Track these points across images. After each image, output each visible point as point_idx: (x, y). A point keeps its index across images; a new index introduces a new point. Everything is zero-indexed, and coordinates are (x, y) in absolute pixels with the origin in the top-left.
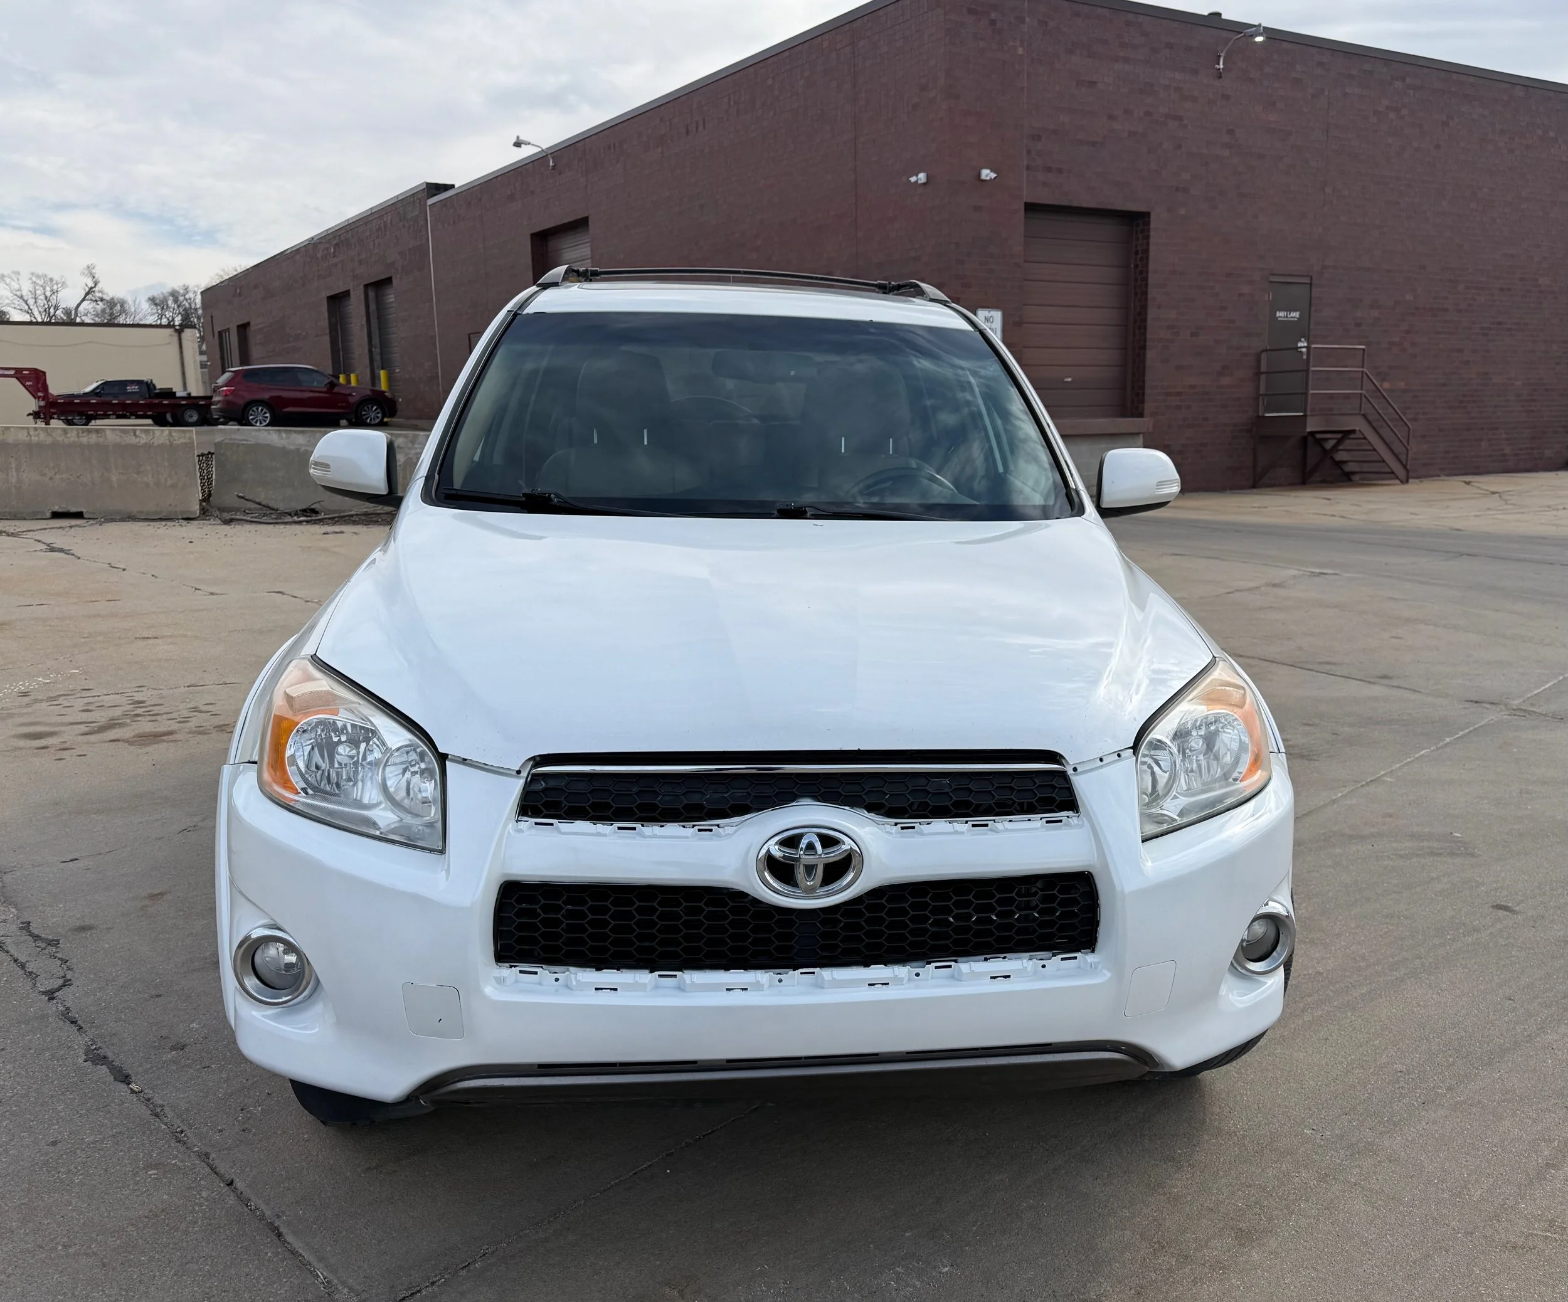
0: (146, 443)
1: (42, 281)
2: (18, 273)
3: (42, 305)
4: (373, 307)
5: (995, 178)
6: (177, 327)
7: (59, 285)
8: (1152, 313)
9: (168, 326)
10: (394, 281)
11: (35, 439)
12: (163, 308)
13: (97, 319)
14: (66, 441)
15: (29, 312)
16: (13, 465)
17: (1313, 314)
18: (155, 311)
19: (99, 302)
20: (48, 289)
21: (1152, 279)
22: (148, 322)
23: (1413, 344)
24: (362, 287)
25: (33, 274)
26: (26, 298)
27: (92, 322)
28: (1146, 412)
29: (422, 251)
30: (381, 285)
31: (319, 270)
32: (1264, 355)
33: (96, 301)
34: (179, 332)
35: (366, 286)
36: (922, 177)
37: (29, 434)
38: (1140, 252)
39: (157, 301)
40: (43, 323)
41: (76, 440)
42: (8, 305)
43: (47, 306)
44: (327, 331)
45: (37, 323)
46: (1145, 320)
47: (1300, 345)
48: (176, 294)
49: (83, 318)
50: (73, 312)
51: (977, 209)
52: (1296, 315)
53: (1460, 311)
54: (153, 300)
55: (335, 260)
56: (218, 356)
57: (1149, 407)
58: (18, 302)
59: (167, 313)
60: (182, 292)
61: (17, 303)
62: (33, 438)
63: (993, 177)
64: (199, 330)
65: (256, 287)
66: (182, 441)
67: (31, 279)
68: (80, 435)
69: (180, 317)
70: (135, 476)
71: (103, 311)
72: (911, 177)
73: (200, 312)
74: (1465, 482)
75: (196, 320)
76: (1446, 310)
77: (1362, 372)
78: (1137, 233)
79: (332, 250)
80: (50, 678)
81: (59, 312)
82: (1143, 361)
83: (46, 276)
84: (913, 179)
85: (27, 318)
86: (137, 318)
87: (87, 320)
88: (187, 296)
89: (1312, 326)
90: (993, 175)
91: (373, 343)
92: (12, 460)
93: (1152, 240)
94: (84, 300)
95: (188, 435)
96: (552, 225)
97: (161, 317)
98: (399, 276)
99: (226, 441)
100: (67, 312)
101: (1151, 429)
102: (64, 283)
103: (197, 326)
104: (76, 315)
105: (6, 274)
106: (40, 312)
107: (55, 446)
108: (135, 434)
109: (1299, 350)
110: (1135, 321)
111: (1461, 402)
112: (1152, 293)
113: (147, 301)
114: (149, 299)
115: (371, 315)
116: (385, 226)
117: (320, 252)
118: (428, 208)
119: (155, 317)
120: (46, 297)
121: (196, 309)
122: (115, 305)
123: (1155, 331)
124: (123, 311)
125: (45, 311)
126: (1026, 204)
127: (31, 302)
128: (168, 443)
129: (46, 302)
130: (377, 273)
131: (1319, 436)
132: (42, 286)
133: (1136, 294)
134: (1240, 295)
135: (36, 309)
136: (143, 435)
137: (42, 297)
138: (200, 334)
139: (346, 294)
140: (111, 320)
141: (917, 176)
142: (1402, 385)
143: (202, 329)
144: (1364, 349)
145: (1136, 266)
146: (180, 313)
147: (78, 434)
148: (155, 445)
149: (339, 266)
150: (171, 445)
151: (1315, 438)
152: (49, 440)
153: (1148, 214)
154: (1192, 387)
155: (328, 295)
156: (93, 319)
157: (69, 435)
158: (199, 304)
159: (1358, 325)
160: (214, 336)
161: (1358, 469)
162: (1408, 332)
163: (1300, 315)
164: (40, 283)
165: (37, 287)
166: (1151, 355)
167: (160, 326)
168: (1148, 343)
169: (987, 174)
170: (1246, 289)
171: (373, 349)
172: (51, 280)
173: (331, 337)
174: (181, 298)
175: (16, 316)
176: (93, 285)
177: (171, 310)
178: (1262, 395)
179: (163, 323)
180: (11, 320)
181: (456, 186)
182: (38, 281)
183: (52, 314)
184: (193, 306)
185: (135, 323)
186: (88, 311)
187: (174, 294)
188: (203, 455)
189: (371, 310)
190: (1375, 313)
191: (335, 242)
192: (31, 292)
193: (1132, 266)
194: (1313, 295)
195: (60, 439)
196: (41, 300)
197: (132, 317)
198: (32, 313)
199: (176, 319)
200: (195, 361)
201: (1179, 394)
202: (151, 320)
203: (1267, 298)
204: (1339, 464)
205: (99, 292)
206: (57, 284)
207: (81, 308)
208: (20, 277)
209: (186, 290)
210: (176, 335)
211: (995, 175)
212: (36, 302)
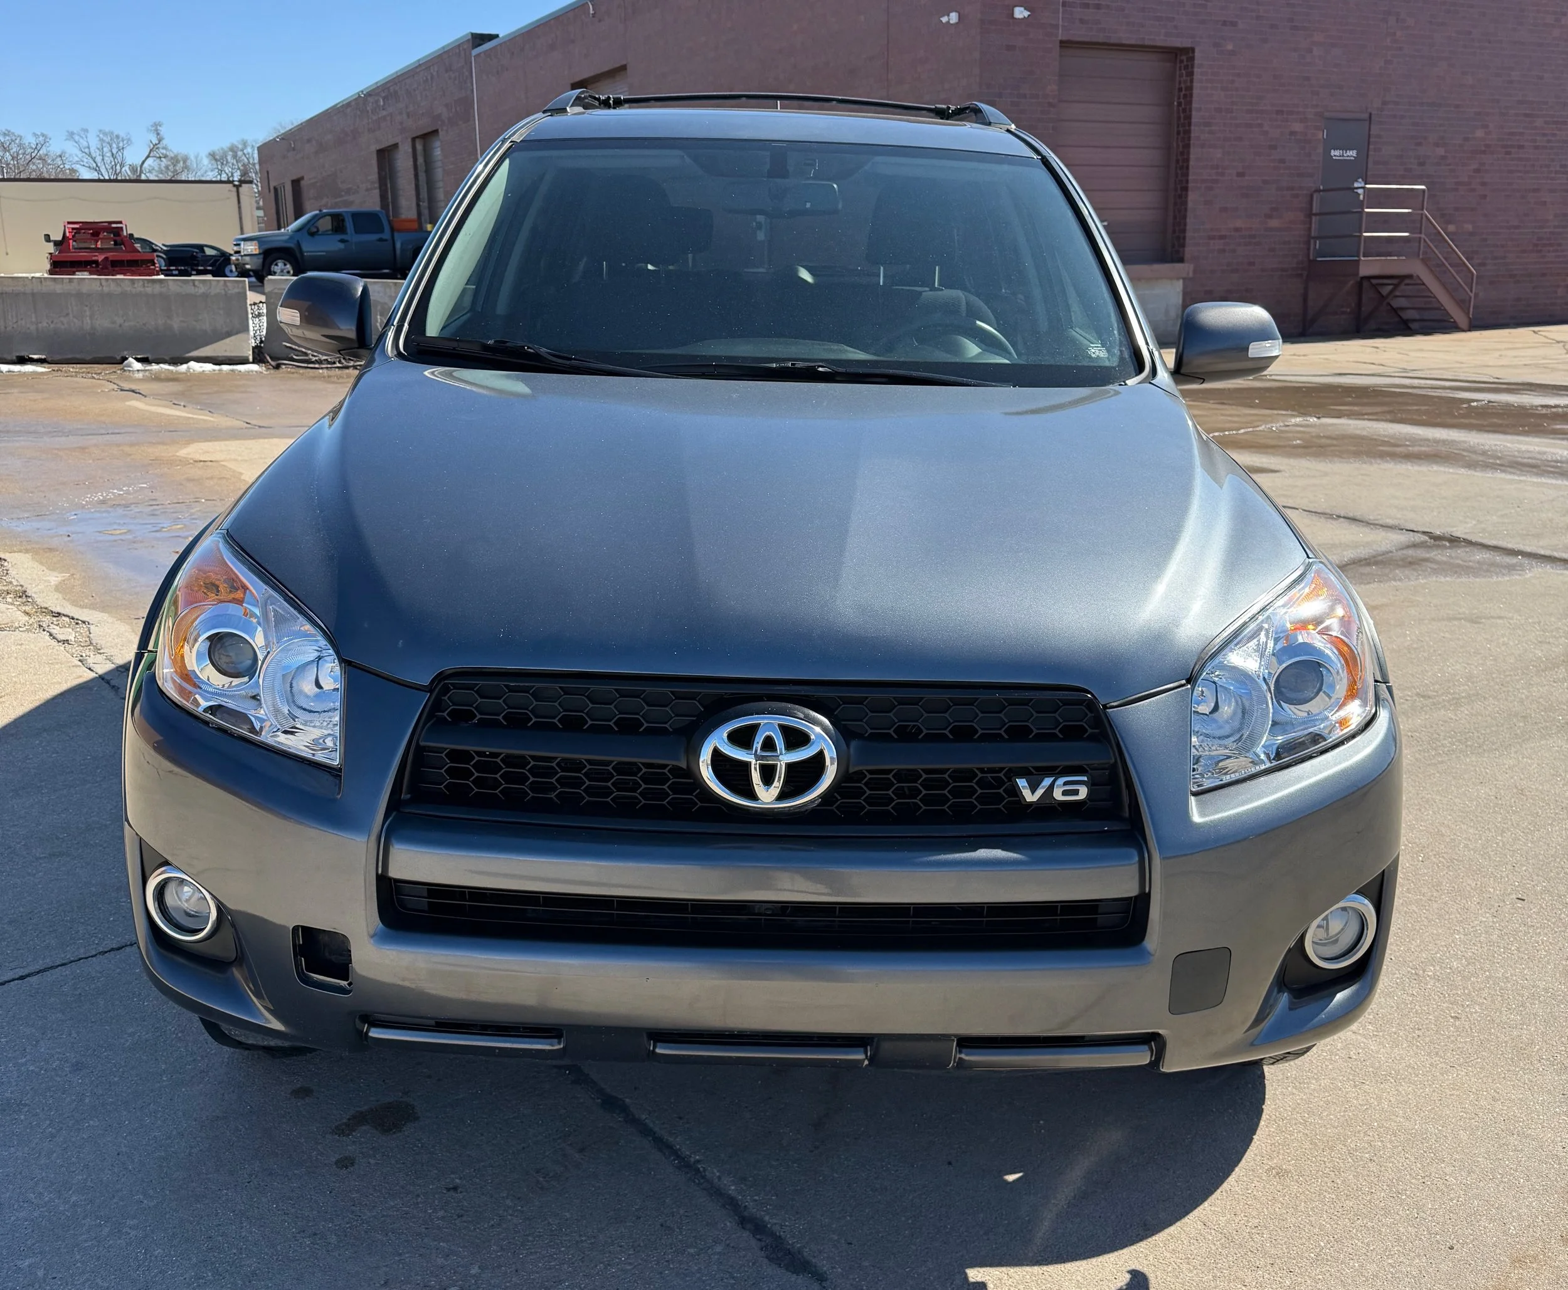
0: (204, 293)
1: (109, 138)
2: (86, 131)
3: (109, 162)
4: (420, 160)
5: (1029, 15)
6: (237, 183)
7: (125, 142)
8: (1195, 153)
9: (228, 182)
10: (441, 133)
11: (106, 289)
12: (222, 164)
13: (161, 176)
14: (134, 291)
15: (97, 169)
16: (88, 313)
17: (1371, 153)
18: (215, 166)
19: (163, 159)
20: (114, 146)
21: (1196, 117)
22: (208, 179)
23: (1484, 184)
24: (410, 140)
25: (100, 131)
26: (94, 155)
27: (156, 178)
28: (1187, 256)
29: (467, 103)
30: (428, 136)
31: (368, 124)
32: (1315, 196)
33: (160, 157)
34: (237, 187)
35: (414, 139)
36: (954, 17)
37: (101, 284)
38: (1183, 89)
39: (218, 157)
40: (110, 181)
41: (142, 289)
42: (77, 163)
43: (113, 163)
44: (377, 185)
45: (104, 181)
46: (1187, 160)
47: (1356, 185)
48: (235, 149)
49: (148, 175)
50: (139, 169)
51: (1010, 48)
52: (1352, 153)
53: (1536, 148)
54: (213, 156)
55: (384, 113)
56: (274, 211)
57: (1189, 251)
58: (87, 160)
59: (226, 169)
60: (240, 147)
61: (85, 160)
62: (104, 288)
63: (1026, 16)
64: (257, 185)
65: (309, 141)
66: (236, 290)
67: (98, 136)
68: (146, 285)
69: (239, 173)
70: (194, 323)
71: (167, 167)
72: (942, 17)
73: (257, 167)
74: (1534, 332)
75: (254, 175)
76: (1521, 147)
77: (1422, 214)
78: (1180, 70)
79: (382, 103)
80: (123, 490)
81: (126, 168)
82: (1185, 203)
83: (112, 133)
84: (944, 19)
85: (95, 176)
86: (199, 174)
87: (152, 177)
88: (245, 151)
89: (1370, 165)
90: (1026, 14)
91: (421, 197)
92: (87, 309)
93: (1196, 77)
94: (148, 157)
95: (241, 285)
96: (592, 74)
97: (220, 172)
98: (445, 128)
99: (276, 291)
100: (133, 169)
101: (1191, 275)
102: (129, 140)
103: (255, 181)
104: (141, 172)
105: (75, 132)
106: (107, 169)
107: (124, 295)
108: (194, 285)
109: (1355, 190)
110: (1177, 161)
111: (1536, 245)
112: (1195, 131)
113: (207, 157)
114: (210, 154)
115: (419, 168)
116: (432, 78)
117: (370, 104)
118: (473, 58)
119: (216, 173)
120: (113, 154)
121: (254, 164)
122: (178, 161)
123: (1197, 171)
124: (186, 168)
125: (112, 168)
126: (1061, 42)
127: (99, 159)
128: (223, 292)
129: (112, 160)
130: (424, 125)
131: (1374, 281)
132: (109, 143)
133: (1178, 133)
134: (1292, 133)
135: (104, 167)
136: (201, 285)
137: (109, 154)
138: (258, 189)
139: (395, 146)
140: (173, 176)
141: (948, 15)
142: (1469, 227)
143: (259, 184)
144: (1423, 191)
145: (1180, 104)
146: (239, 169)
147: (144, 284)
148: (212, 294)
149: (388, 118)
150: (226, 295)
151: (1371, 283)
152: (119, 290)
153: (1193, 50)
154: (1237, 230)
155: (378, 148)
156: (157, 176)
157: (136, 286)
158: (256, 161)
159: (1422, 164)
160: (270, 191)
161: (1417, 317)
162: (1477, 171)
163: (1357, 154)
164: (107, 140)
165: (104, 145)
166: (1192, 197)
167: (221, 182)
168: (1190, 185)
169: (1020, 13)
170: (1297, 127)
171: (421, 203)
172: (118, 137)
173: (380, 191)
174: (240, 153)
175: (86, 174)
176: (157, 142)
177: (230, 165)
178: (1313, 238)
179: (223, 179)
180: (80, 178)
181: (501, 36)
182: (105, 138)
183: (118, 171)
184: (251, 161)
185: (197, 179)
186: (153, 168)
187: (233, 149)
188: (255, 304)
189: (418, 163)
190: (1441, 151)
191: (383, 95)
192: (98, 149)
193: (1175, 103)
194: (1371, 133)
195: (128, 289)
196: (109, 157)
197: (194, 173)
198: (99, 170)
199: (235, 175)
200: (252, 215)
201: (1222, 237)
202: (211, 176)
203: (1321, 136)
204: (1395, 311)
205: (163, 148)
206: (123, 141)
207: (145, 165)
208: (89, 135)
209: (245, 144)
210: (234, 189)
211: (1029, 13)
212: (103, 159)
